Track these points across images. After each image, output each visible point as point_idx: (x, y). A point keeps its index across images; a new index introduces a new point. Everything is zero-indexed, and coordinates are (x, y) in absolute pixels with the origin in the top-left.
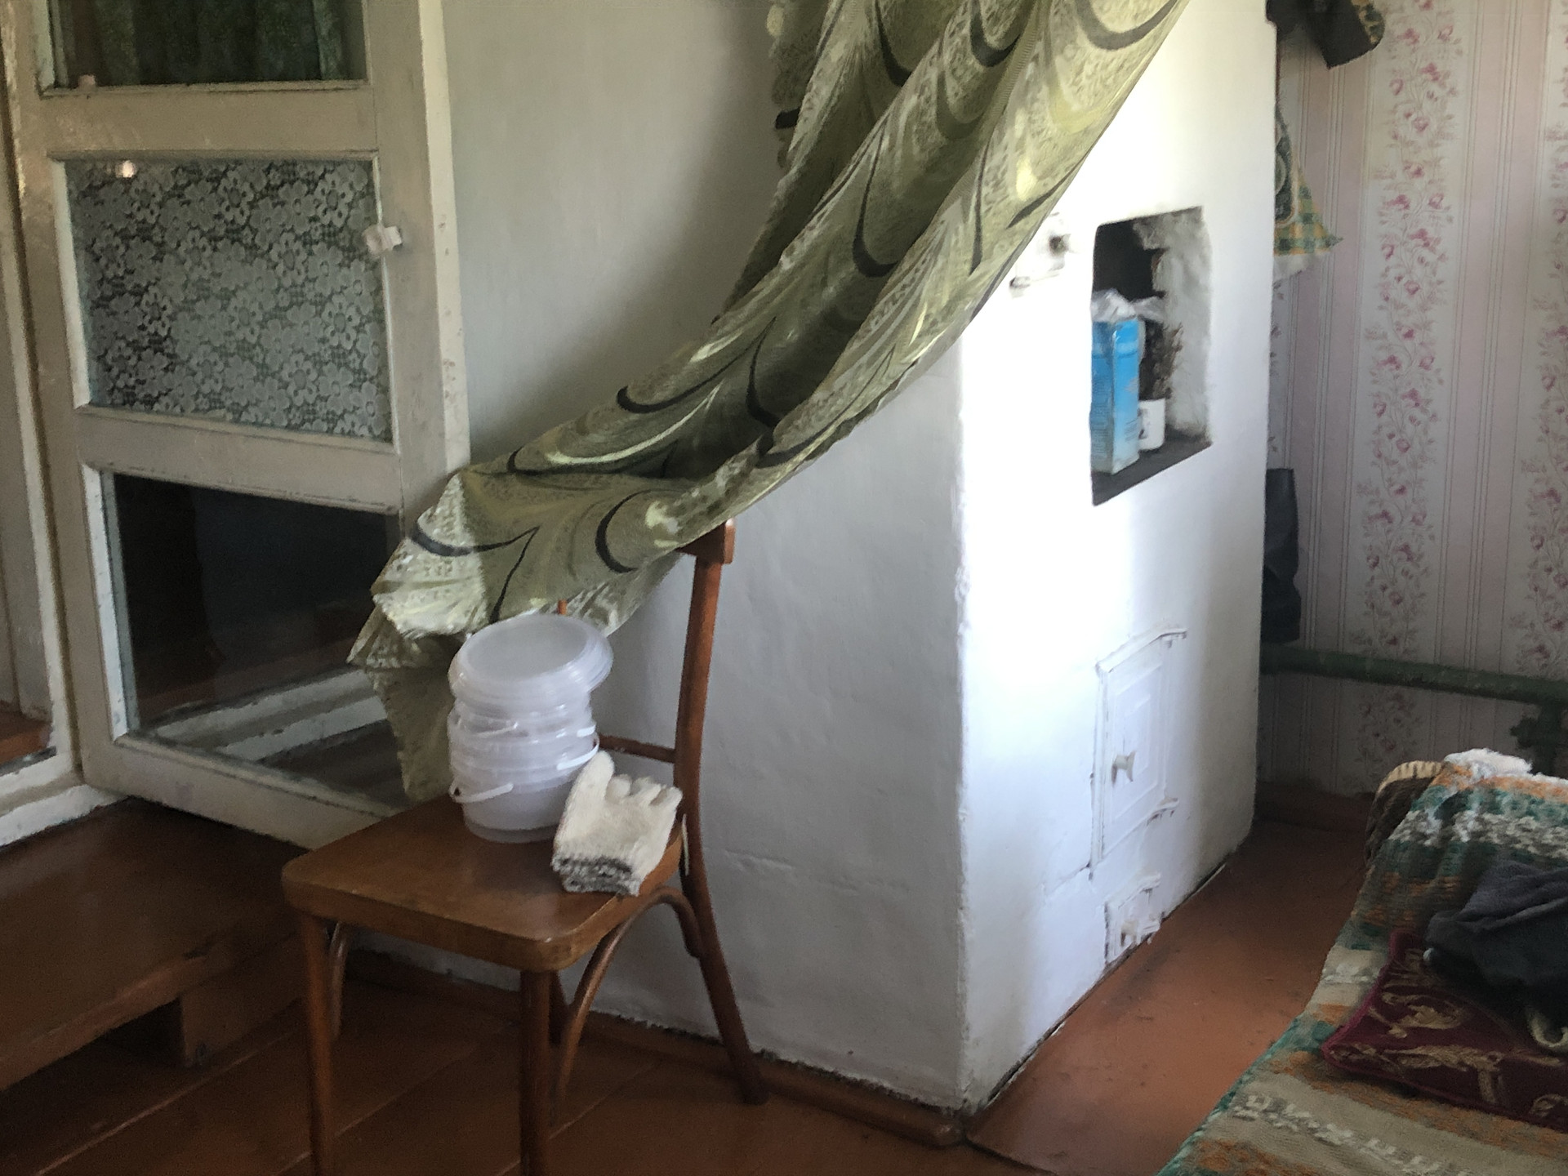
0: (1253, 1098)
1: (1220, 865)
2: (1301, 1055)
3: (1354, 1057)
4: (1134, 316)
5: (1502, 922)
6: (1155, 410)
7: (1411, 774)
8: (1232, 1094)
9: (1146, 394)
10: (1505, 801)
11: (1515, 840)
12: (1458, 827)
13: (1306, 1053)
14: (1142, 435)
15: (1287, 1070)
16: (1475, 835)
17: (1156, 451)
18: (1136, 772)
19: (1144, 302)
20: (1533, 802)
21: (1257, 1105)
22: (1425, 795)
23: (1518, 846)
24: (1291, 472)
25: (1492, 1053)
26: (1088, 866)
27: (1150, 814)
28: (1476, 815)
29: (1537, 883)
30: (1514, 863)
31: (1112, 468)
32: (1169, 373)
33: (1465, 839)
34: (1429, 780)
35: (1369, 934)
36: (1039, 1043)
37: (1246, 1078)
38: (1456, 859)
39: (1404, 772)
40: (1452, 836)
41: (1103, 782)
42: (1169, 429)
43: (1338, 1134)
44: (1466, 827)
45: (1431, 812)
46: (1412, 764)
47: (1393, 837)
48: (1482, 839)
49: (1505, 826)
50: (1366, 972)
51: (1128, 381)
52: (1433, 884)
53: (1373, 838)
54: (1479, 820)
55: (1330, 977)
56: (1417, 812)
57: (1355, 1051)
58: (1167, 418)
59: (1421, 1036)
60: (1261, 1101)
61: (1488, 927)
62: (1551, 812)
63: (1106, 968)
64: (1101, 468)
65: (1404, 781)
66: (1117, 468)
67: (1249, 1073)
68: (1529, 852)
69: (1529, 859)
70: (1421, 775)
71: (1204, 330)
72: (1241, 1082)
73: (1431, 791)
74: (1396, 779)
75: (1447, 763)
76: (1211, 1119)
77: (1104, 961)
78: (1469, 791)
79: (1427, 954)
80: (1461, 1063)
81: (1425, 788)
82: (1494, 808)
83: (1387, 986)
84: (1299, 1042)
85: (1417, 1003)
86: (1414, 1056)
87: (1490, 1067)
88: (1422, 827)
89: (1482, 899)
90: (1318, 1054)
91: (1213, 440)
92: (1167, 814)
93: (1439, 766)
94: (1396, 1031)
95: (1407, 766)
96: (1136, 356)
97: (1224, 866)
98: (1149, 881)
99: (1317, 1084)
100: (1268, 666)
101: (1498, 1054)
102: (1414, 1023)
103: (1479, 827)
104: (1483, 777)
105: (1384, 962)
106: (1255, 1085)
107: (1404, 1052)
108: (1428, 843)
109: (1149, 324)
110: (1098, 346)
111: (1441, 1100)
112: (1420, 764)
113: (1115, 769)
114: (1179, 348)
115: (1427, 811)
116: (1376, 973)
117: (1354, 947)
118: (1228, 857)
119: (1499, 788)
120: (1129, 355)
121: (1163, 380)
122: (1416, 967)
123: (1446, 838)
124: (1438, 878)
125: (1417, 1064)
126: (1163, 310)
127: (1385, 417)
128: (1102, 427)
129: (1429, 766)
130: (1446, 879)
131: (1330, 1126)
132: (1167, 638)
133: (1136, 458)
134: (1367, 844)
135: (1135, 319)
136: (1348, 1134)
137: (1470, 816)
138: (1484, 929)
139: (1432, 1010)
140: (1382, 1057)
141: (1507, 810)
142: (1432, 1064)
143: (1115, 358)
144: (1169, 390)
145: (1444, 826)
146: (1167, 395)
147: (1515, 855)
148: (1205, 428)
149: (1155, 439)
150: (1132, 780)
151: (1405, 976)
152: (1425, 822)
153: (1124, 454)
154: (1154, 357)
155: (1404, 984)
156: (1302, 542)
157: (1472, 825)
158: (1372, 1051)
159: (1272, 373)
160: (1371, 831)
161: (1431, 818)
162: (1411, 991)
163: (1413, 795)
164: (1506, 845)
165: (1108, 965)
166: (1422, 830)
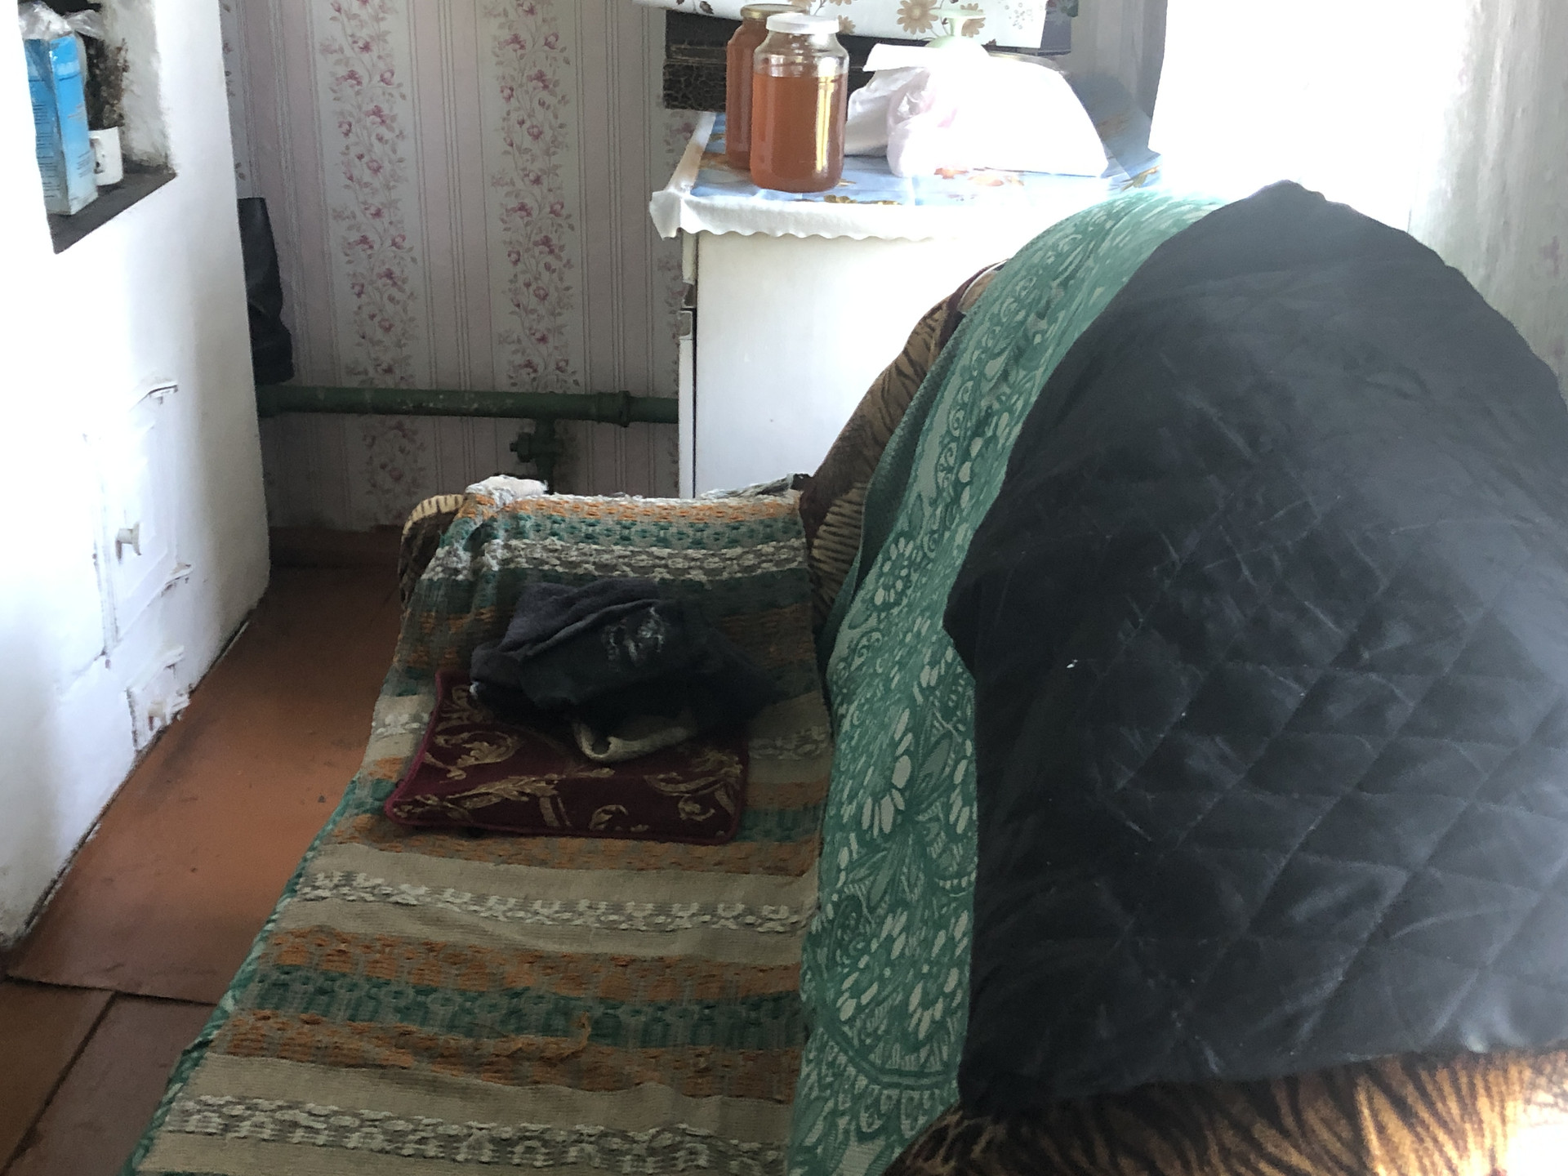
0: (321, 876)
1: (242, 624)
2: (364, 818)
3: (419, 810)
4: (69, 33)
5: (541, 646)
6: (108, 140)
7: (435, 510)
8: (299, 876)
9: (96, 123)
10: (528, 524)
11: (543, 562)
12: (487, 557)
13: (369, 815)
14: (98, 168)
15: (352, 838)
16: (504, 562)
17: (115, 187)
18: (143, 542)
19: (80, 16)
20: (555, 522)
21: (327, 882)
22: (452, 529)
23: (546, 567)
24: (262, 201)
25: (547, 777)
26: (103, 653)
27: (163, 586)
28: (502, 543)
29: (570, 602)
30: (544, 585)
31: (69, 208)
32: (118, 97)
33: (496, 568)
34: (454, 513)
35: (413, 678)
36: (75, 853)
37: (310, 854)
38: (490, 590)
39: (427, 507)
40: (483, 566)
41: (108, 560)
42: (126, 160)
43: (412, 892)
44: (495, 556)
45: (459, 547)
46: (434, 500)
47: (425, 576)
48: (512, 566)
49: (533, 549)
50: (416, 718)
51: (74, 108)
52: (469, 618)
53: (405, 578)
54: (507, 547)
55: (380, 730)
56: (447, 548)
57: (417, 803)
58: (122, 147)
59: (481, 773)
60: (329, 877)
61: (530, 653)
62: (572, 530)
63: (137, 756)
64: (57, 210)
65: (430, 518)
66: (75, 209)
67: (312, 849)
68: (556, 571)
69: (557, 578)
70: (444, 510)
71: (152, 48)
72: (305, 860)
73: (456, 526)
74: (421, 516)
75: (469, 494)
76: (280, 907)
77: (134, 748)
78: (493, 519)
79: (472, 689)
80: (522, 794)
81: (451, 522)
82: (519, 533)
83: (439, 729)
84: (360, 805)
85: (471, 740)
86: (476, 796)
87: (551, 791)
88: (453, 563)
89: (518, 627)
90: (380, 814)
91: (178, 171)
92: (181, 582)
93: (460, 498)
94: (456, 774)
95: (430, 503)
96: (80, 77)
97: (247, 624)
98: (172, 656)
99: (383, 846)
100: (265, 411)
101: (555, 776)
102: (472, 761)
103: (508, 555)
104: (504, 504)
105: (432, 706)
106: (321, 862)
107: (466, 794)
108: (460, 577)
109: (89, 41)
110: (34, 67)
111: (506, 834)
112: (441, 498)
113: (119, 544)
114: (125, 69)
115: (456, 545)
116: (426, 717)
117: (400, 695)
118: (250, 614)
119: (522, 513)
120: (70, 77)
121: (112, 105)
122: (463, 703)
123: (477, 571)
124: (473, 609)
125: (481, 803)
126: (102, 26)
127: (352, 138)
128: (52, 163)
129: (451, 499)
130: (482, 611)
131: (404, 887)
132: (158, 394)
133: (95, 196)
134: (401, 586)
135: (72, 35)
136: (423, 890)
137: (498, 544)
138: (526, 656)
139: (486, 744)
140: (445, 803)
141: (532, 534)
142: (495, 800)
143: (55, 83)
144: (121, 116)
145: (474, 558)
146: (119, 122)
147: (545, 576)
148: (167, 156)
149: (113, 173)
150: (139, 554)
151: (455, 716)
152: (454, 556)
153: (81, 192)
154: (99, 79)
155: (455, 723)
156: (283, 275)
157: (500, 553)
158: (433, 800)
159: (230, 94)
160: (403, 573)
161: (461, 552)
162: (460, 729)
163: (440, 532)
164: (536, 567)
165: (139, 752)
166: (454, 565)
